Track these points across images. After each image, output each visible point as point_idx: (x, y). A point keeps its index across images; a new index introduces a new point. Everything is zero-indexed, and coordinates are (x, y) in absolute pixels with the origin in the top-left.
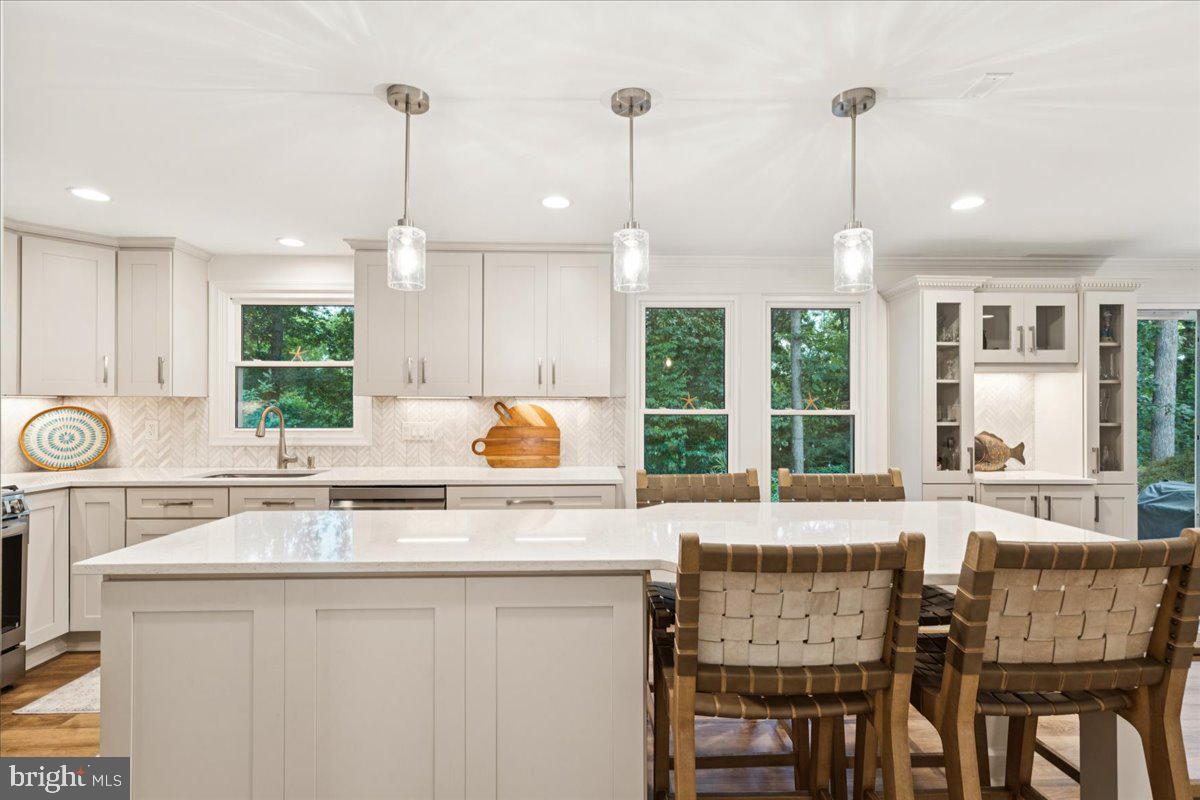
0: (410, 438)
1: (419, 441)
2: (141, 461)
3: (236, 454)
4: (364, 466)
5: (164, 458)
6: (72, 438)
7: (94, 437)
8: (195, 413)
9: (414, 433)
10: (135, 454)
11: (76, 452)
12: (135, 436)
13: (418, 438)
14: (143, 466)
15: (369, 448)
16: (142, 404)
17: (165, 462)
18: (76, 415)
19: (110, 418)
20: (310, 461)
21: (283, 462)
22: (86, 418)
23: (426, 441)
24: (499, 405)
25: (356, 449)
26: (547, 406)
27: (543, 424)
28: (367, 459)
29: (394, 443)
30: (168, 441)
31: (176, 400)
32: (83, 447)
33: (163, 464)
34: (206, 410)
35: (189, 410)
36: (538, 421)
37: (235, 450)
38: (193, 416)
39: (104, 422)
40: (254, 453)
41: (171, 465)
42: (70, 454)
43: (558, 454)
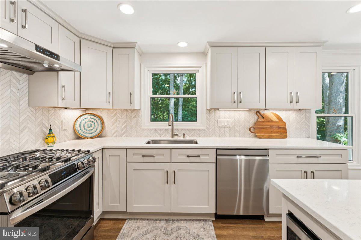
0: (221, 126)
1: (224, 127)
2: (115, 135)
3: (152, 132)
4: (203, 137)
5: (124, 133)
6: (91, 126)
7: (98, 125)
8: (136, 115)
9: (223, 124)
10: (113, 132)
11: (93, 131)
12: (113, 125)
13: (224, 126)
14: (116, 136)
15: (205, 130)
16: (116, 112)
17: (124, 135)
18: (92, 117)
19: (103, 117)
20: (184, 135)
21: (173, 135)
22: (95, 118)
23: (227, 127)
24: (258, 112)
25: (199, 130)
26: (278, 113)
27: (278, 121)
28: (204, 134)
29: (214, 128)
30: (126, 126)
31: (128, 110)
32: (94, 130)
33: (123, 136)
34: (140, 115)
35: (133, 115)
36: (275, 119)
37: (151, 131)
38: (135, 117)
39: (101, 119)
40: (159, 132)
41: (126, 136)
42: (91, 132)
43: (286, 133)
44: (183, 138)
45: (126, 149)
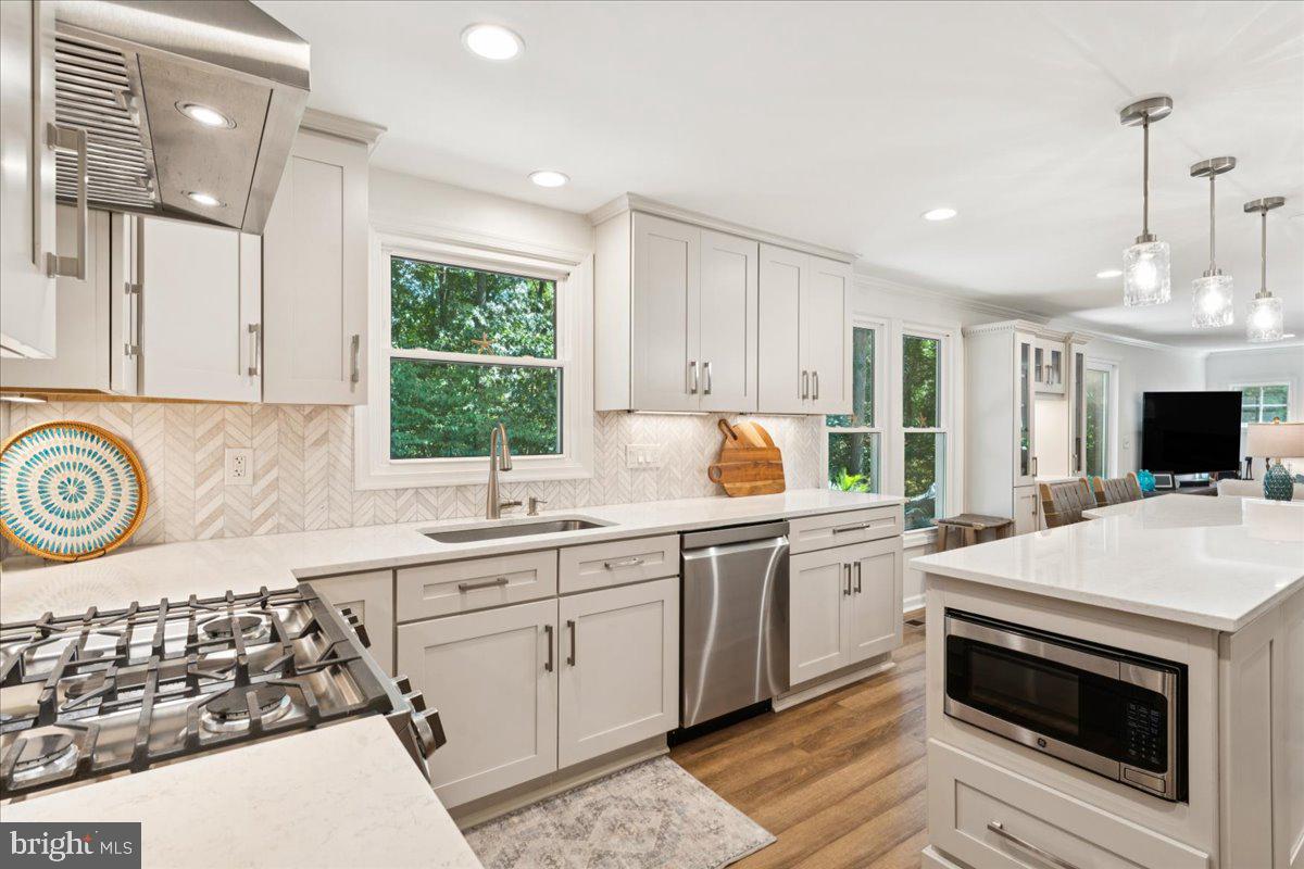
0: (636, 466)
1: (644, 470)
2: (218, 524)
3: (401, 502)
4: (584, 506)
5: (266, 516)
6: (81, 488)
7: (117, 487)
8: (326, 433)
9: (641, 459)
10: (201, 516)
11: (94, 517)
12: (201, 478)
13: (644, 465)
14: (220, 536)
15: (590, 481)
16: (217, 418)
17: (269, 524)
18: (79, 442)
19: (138, 444)
20: (533, 502)
21: (495, 508)
22: (97, 447)
23: (651, 469)
24: (722, 423)
25: (573, 482)
26: (764, 423)
27: (764, 445)
28: (587, 497)
29: (618, 472)
30: (274, 486)
31: (288, 410)
32: (102, 510)
33: (263, 529)
34: (348, 430)
35: (314, 431)
36: (760, 443)
37: (398, 497)
38: (324, 439)
39: (125, 452)
40: (432, 499)
41: (278, 529)
42: (84, 523)
43: (782, 477)
44: (529, 514)
45: (395, 570)
